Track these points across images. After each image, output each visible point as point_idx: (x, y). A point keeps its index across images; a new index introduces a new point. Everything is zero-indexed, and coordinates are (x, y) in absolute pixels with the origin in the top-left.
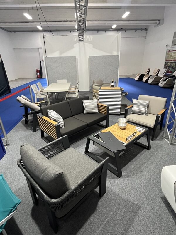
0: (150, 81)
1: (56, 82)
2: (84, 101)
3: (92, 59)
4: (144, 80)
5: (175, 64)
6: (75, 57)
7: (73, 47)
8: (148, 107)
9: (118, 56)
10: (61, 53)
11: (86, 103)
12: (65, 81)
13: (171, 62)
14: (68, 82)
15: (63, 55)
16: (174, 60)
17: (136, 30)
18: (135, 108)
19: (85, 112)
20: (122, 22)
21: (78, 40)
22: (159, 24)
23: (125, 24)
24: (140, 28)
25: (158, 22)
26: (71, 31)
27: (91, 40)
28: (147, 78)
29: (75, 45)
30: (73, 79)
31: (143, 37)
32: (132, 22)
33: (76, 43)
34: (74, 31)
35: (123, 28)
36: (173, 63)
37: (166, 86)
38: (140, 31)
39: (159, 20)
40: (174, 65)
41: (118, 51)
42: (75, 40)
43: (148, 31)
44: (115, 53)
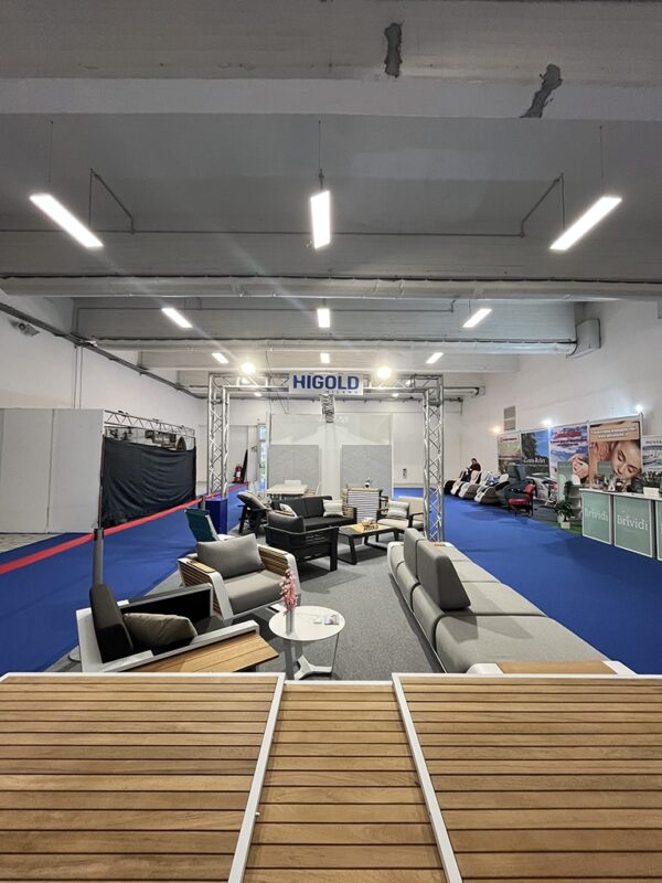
0: (461, 494)
1: (283, 483)
2: (325, 501)
3: (347, 451)
4: (453, 491)
6: (318, 445)
7: (315, 432)
8: (408, 510)
9: (390, 446)
10: (295, 439)
11: (327, 503)
12: (299, 482)
14: (303, 483)
15: (296, 443)
18: (392, 511)
19: (325, 514)
21: (323, 420)
22: (477, 394)
25: (476, 391)
27: (345, 421)
28: (458, 488)
29: (319, 428)
30: (313, 477)
31: (456, 412)
37: (487, 501)
39: (477, 388)
41: (390, 439)
42: (319, 421)
44: (387, 443)
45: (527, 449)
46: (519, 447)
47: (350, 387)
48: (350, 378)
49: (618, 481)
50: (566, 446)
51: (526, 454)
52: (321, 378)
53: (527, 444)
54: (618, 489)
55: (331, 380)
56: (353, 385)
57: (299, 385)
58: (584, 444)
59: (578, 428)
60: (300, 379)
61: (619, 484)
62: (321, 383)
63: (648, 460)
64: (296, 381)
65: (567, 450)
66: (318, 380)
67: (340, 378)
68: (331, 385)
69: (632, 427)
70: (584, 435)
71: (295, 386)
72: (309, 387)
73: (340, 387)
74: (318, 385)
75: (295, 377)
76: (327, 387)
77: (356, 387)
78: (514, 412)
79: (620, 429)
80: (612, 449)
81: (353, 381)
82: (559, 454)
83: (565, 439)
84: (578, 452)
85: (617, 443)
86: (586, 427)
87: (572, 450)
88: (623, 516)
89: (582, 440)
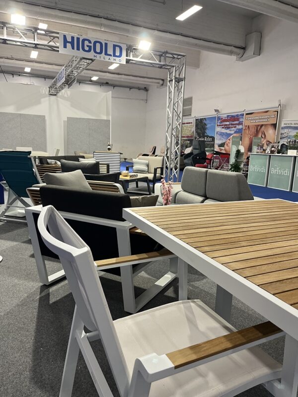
2: (80, 159)
5: (189, 142)
6: (44, 116)
7: (40, 103)
8: (148, 166)
9: (109, 121)
13: (184, 138)
15: (22, 113)
16: (188, 137)
17: (131, 88)
20: (108, 74)
21: (47, 93)
22: (162, 85)
23: (113, 77)
24: (136, 86)
25: (161, 82)
26: (13, 75)
27: (68, 95)
29: (43, 100)
31: (143, 100)
32: (123, 76)
33: (44, 97)
34: (19, 75)
35: (110, 82)
36: (186, 140)
38: (137, 90)
39: (163, 80)
40: (187, 143)
42: (42, 92)
43: (149, 92)
45: (199, 131)
46: (194, 129)
47: (114, 55)
48: (115, 46)
49: (273, 147)
50: (228, 128)
51: (199, 134)
52: (90, 42)
53: (199, 127)
54: (272, 152)
55: (98, 45)
56: (118, 54)
57: (69, 45)
58: (240, 127)
59: (237, 115)
60: (69, 39)
61: (273, 149)
62: (90, 47)
63: (283, 136)
64: (65, 42)
65: (228, 131)
66: (86, 43)
67: (106, 44)
68: (98, 50)
69: (273, 115)
70: (241, 120)
71: (65, 46)
72: (78, 49)
73: (106, 54)
74: (87, 49)
75: (65, 36)
76: (95, 52)
77: (120, 56)
78: (191, 101)
79: (266, 116)
80: (258, 130)
81: (118, 50)
82: (222, 134)
83: (228, 123)
84: (236, 132)
85: (262, 125)
86: (243, 115)
87: (231, 131)
88: (275, 168)
89: (239, 124)
